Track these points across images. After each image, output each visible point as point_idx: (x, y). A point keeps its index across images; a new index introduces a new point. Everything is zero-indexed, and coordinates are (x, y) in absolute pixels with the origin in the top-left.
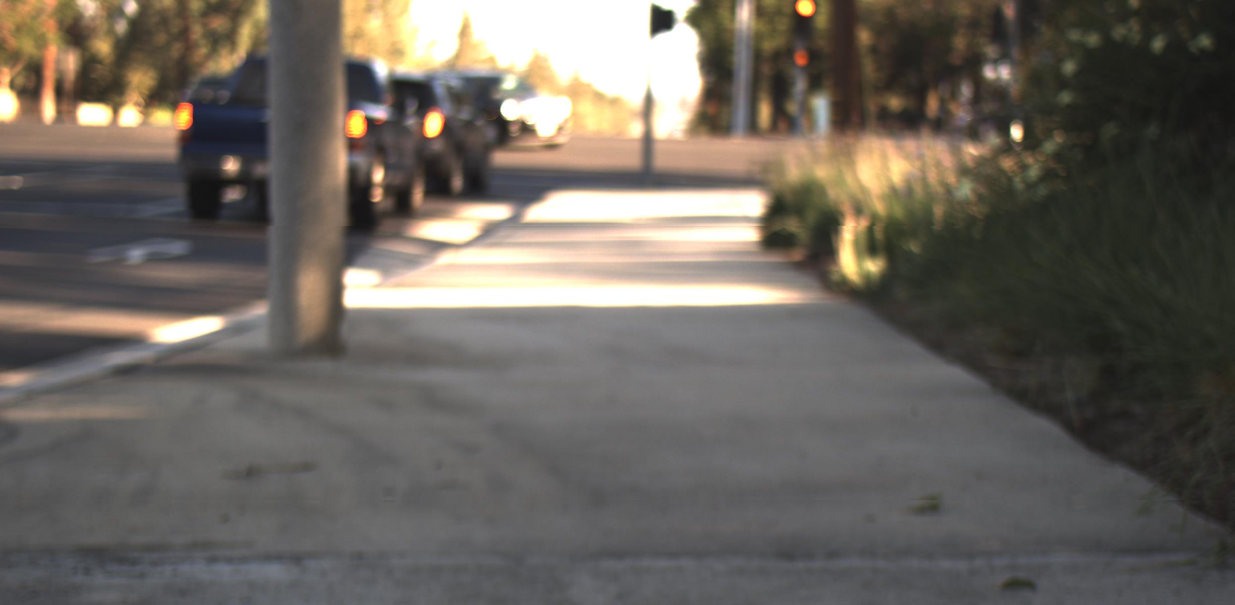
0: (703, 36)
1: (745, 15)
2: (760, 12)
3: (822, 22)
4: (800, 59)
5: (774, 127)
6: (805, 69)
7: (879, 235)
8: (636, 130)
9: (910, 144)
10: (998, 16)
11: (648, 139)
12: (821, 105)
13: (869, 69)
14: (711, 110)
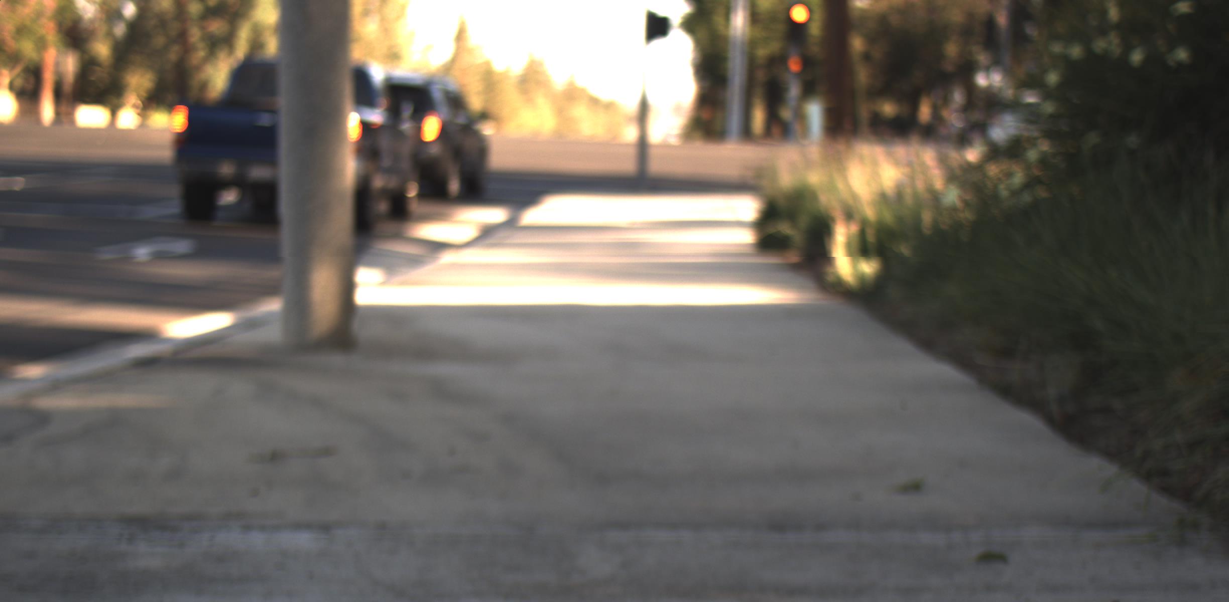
0: (698, 43)
1: (739, 21)
2: (754, 17)
3: (815, 30)
4: (794, 65)
5: (768, 132)
6: (798, 75)
7: (871, 238)
8: (630, 134)
9: (901, 150)
10: (990, 24)
11: (643, 144)
12: (815, 112)
13: (862, 76)
14: (705, 115)
